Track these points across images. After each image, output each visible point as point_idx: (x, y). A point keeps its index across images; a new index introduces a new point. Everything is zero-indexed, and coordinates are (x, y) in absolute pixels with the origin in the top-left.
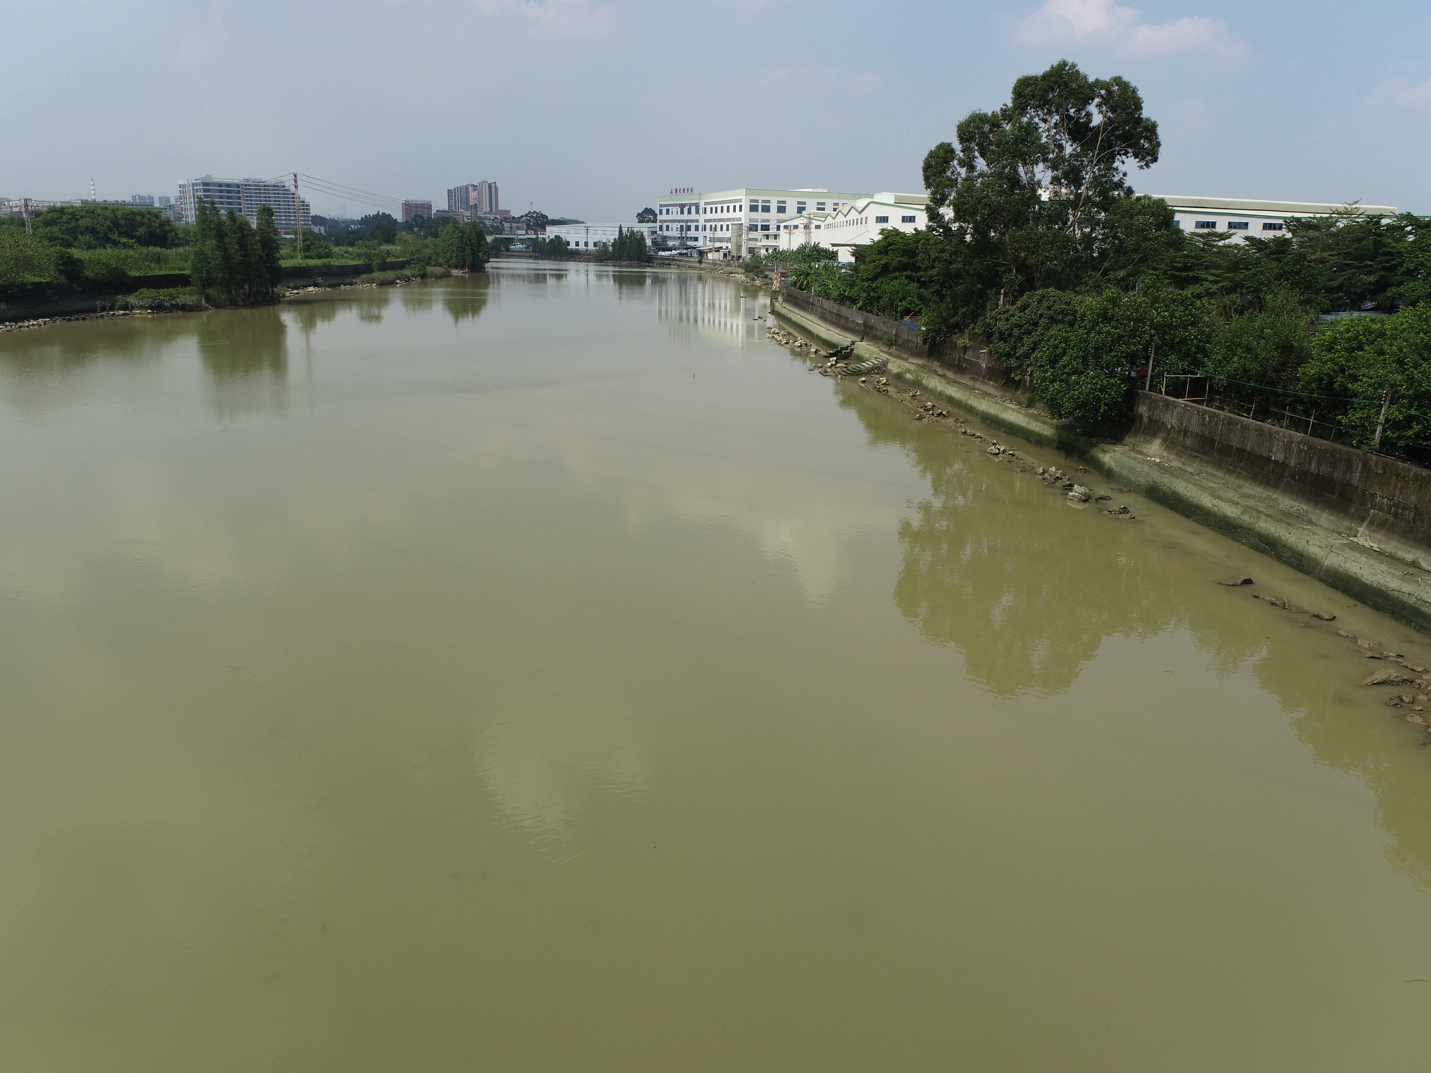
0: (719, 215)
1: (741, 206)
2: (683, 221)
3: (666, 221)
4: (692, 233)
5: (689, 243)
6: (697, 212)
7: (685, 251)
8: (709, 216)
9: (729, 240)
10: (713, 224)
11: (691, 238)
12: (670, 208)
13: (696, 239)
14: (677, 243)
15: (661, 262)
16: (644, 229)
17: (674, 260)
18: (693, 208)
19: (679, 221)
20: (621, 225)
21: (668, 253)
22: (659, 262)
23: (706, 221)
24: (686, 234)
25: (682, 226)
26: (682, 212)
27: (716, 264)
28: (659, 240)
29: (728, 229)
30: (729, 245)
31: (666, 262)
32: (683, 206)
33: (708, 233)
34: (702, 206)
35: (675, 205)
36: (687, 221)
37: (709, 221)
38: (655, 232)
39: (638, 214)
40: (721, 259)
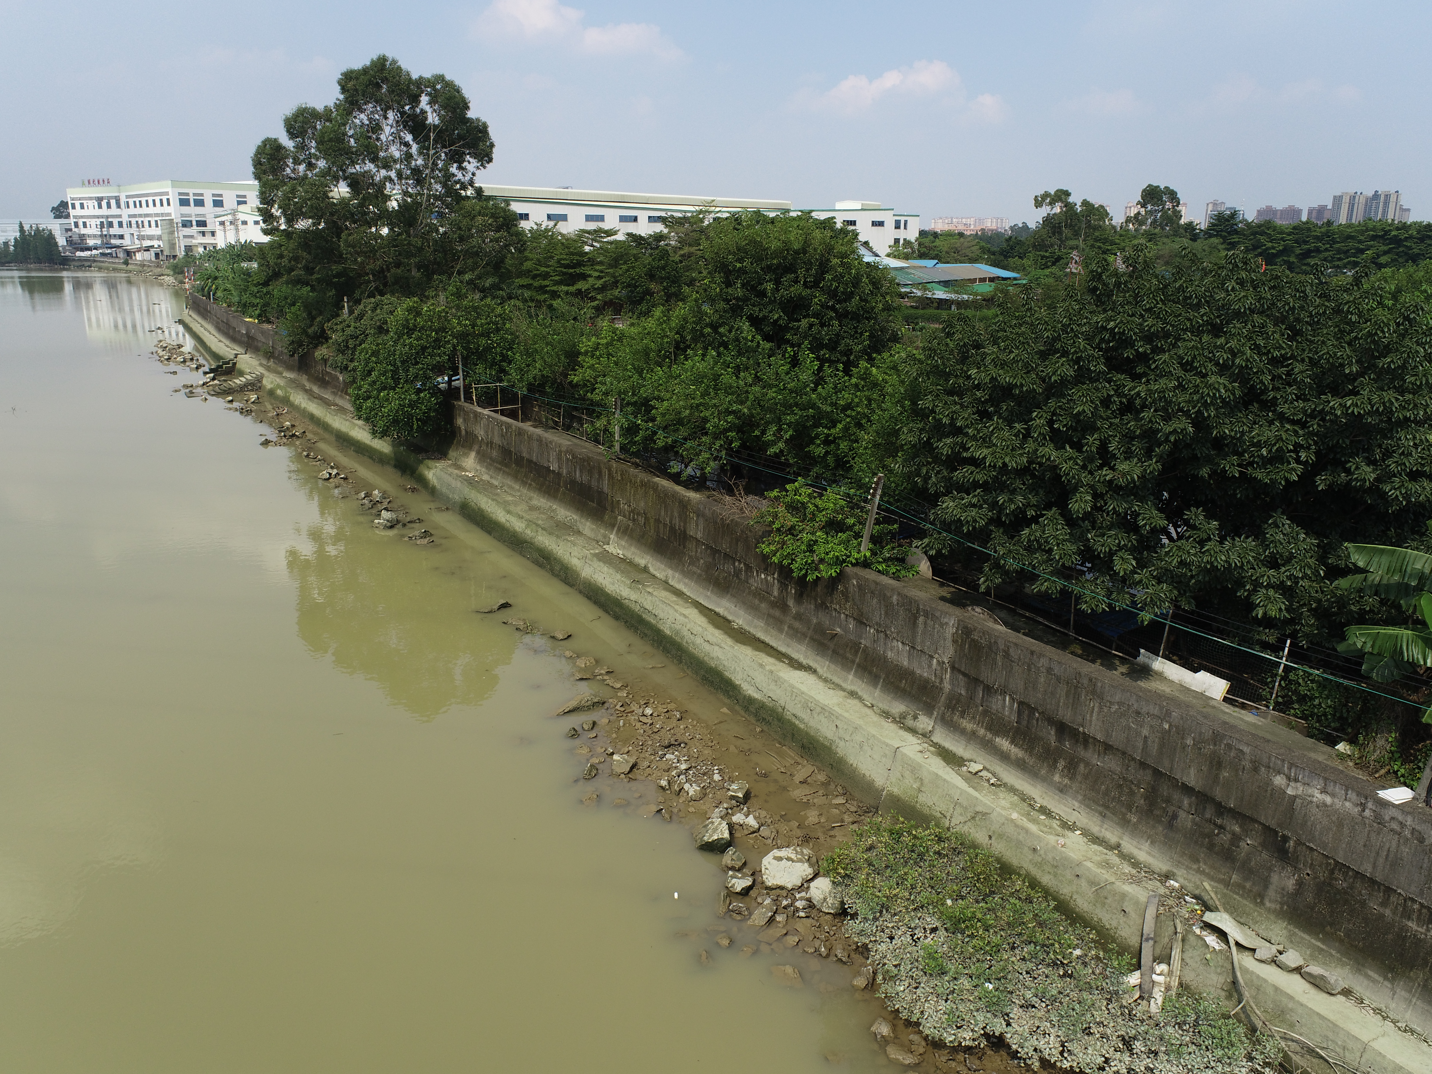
0: (145, 210)
1: (168, 200)
2: (102, 217)
3: (82, 217)
4: (115, 230)
5: (114, 242)
6: (119, 206)
7: (109, 251)
8: (132, 210)
9: (159, 238)
10: (140, 220)
11: (115, 236)
12: (85, 202)
13: (121, 237)
14: (99, 242)
15: (80, 263)
16: (55, 227)
17: (95, 261)
18: (113, 202)
19: (98, 217)
20: (21, 223)
21: (87, 254)
22: (77, 264)
23: (130, 216)
24: (108, 231)
25: (102, 223)
26: (100, 207)
27: (144, 265)
28: (75, 238)
29: (157, 226)
30: (161, 243)
31: (85, 264)
32: (100, 200)
33: (134, 230)
34: (123, 200)
35: (91, 199)
36: (107, 217)
37: (134, 216)
38: (71, 230)
39: (53, 209)
40: (153, 259)
